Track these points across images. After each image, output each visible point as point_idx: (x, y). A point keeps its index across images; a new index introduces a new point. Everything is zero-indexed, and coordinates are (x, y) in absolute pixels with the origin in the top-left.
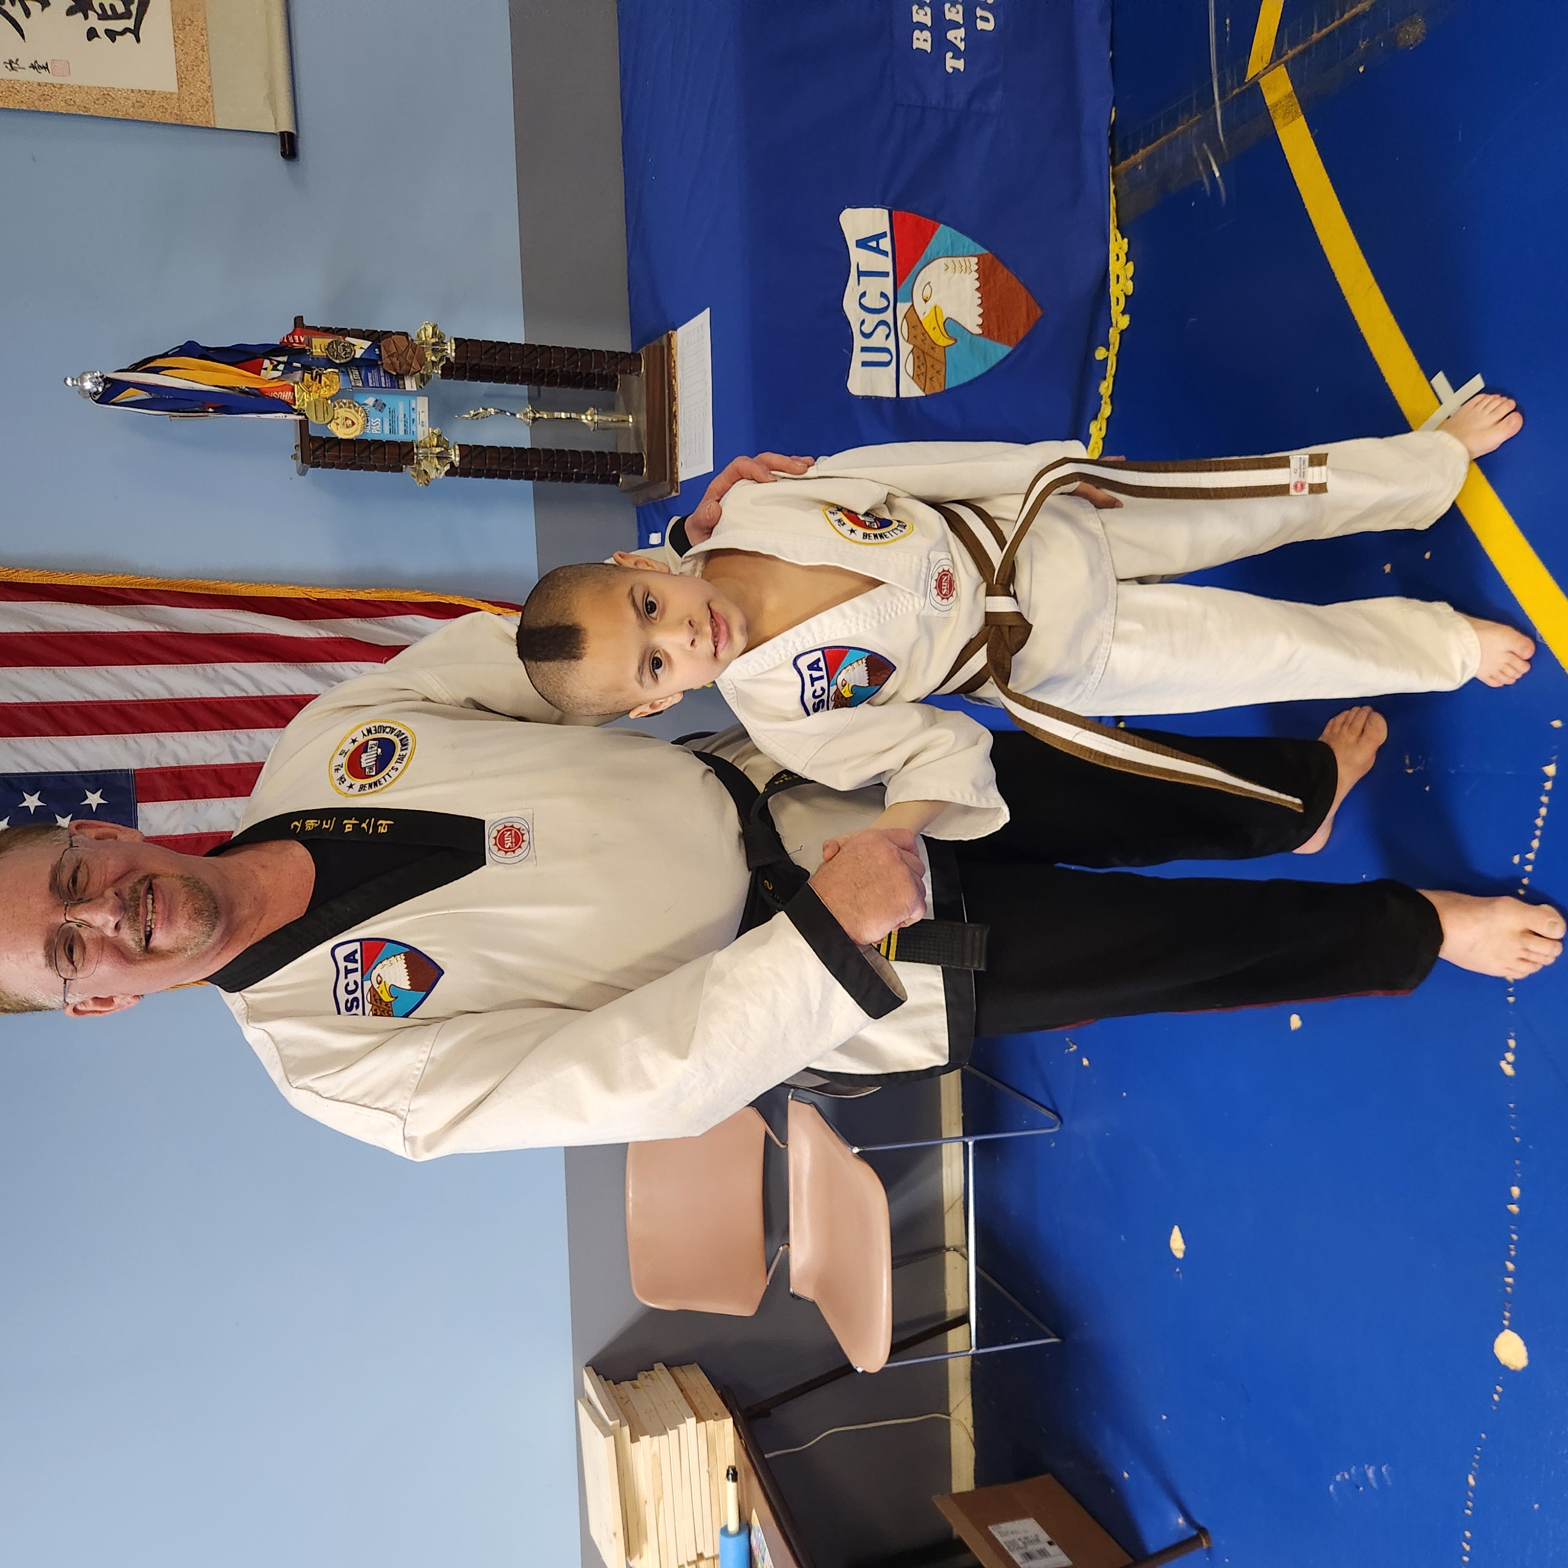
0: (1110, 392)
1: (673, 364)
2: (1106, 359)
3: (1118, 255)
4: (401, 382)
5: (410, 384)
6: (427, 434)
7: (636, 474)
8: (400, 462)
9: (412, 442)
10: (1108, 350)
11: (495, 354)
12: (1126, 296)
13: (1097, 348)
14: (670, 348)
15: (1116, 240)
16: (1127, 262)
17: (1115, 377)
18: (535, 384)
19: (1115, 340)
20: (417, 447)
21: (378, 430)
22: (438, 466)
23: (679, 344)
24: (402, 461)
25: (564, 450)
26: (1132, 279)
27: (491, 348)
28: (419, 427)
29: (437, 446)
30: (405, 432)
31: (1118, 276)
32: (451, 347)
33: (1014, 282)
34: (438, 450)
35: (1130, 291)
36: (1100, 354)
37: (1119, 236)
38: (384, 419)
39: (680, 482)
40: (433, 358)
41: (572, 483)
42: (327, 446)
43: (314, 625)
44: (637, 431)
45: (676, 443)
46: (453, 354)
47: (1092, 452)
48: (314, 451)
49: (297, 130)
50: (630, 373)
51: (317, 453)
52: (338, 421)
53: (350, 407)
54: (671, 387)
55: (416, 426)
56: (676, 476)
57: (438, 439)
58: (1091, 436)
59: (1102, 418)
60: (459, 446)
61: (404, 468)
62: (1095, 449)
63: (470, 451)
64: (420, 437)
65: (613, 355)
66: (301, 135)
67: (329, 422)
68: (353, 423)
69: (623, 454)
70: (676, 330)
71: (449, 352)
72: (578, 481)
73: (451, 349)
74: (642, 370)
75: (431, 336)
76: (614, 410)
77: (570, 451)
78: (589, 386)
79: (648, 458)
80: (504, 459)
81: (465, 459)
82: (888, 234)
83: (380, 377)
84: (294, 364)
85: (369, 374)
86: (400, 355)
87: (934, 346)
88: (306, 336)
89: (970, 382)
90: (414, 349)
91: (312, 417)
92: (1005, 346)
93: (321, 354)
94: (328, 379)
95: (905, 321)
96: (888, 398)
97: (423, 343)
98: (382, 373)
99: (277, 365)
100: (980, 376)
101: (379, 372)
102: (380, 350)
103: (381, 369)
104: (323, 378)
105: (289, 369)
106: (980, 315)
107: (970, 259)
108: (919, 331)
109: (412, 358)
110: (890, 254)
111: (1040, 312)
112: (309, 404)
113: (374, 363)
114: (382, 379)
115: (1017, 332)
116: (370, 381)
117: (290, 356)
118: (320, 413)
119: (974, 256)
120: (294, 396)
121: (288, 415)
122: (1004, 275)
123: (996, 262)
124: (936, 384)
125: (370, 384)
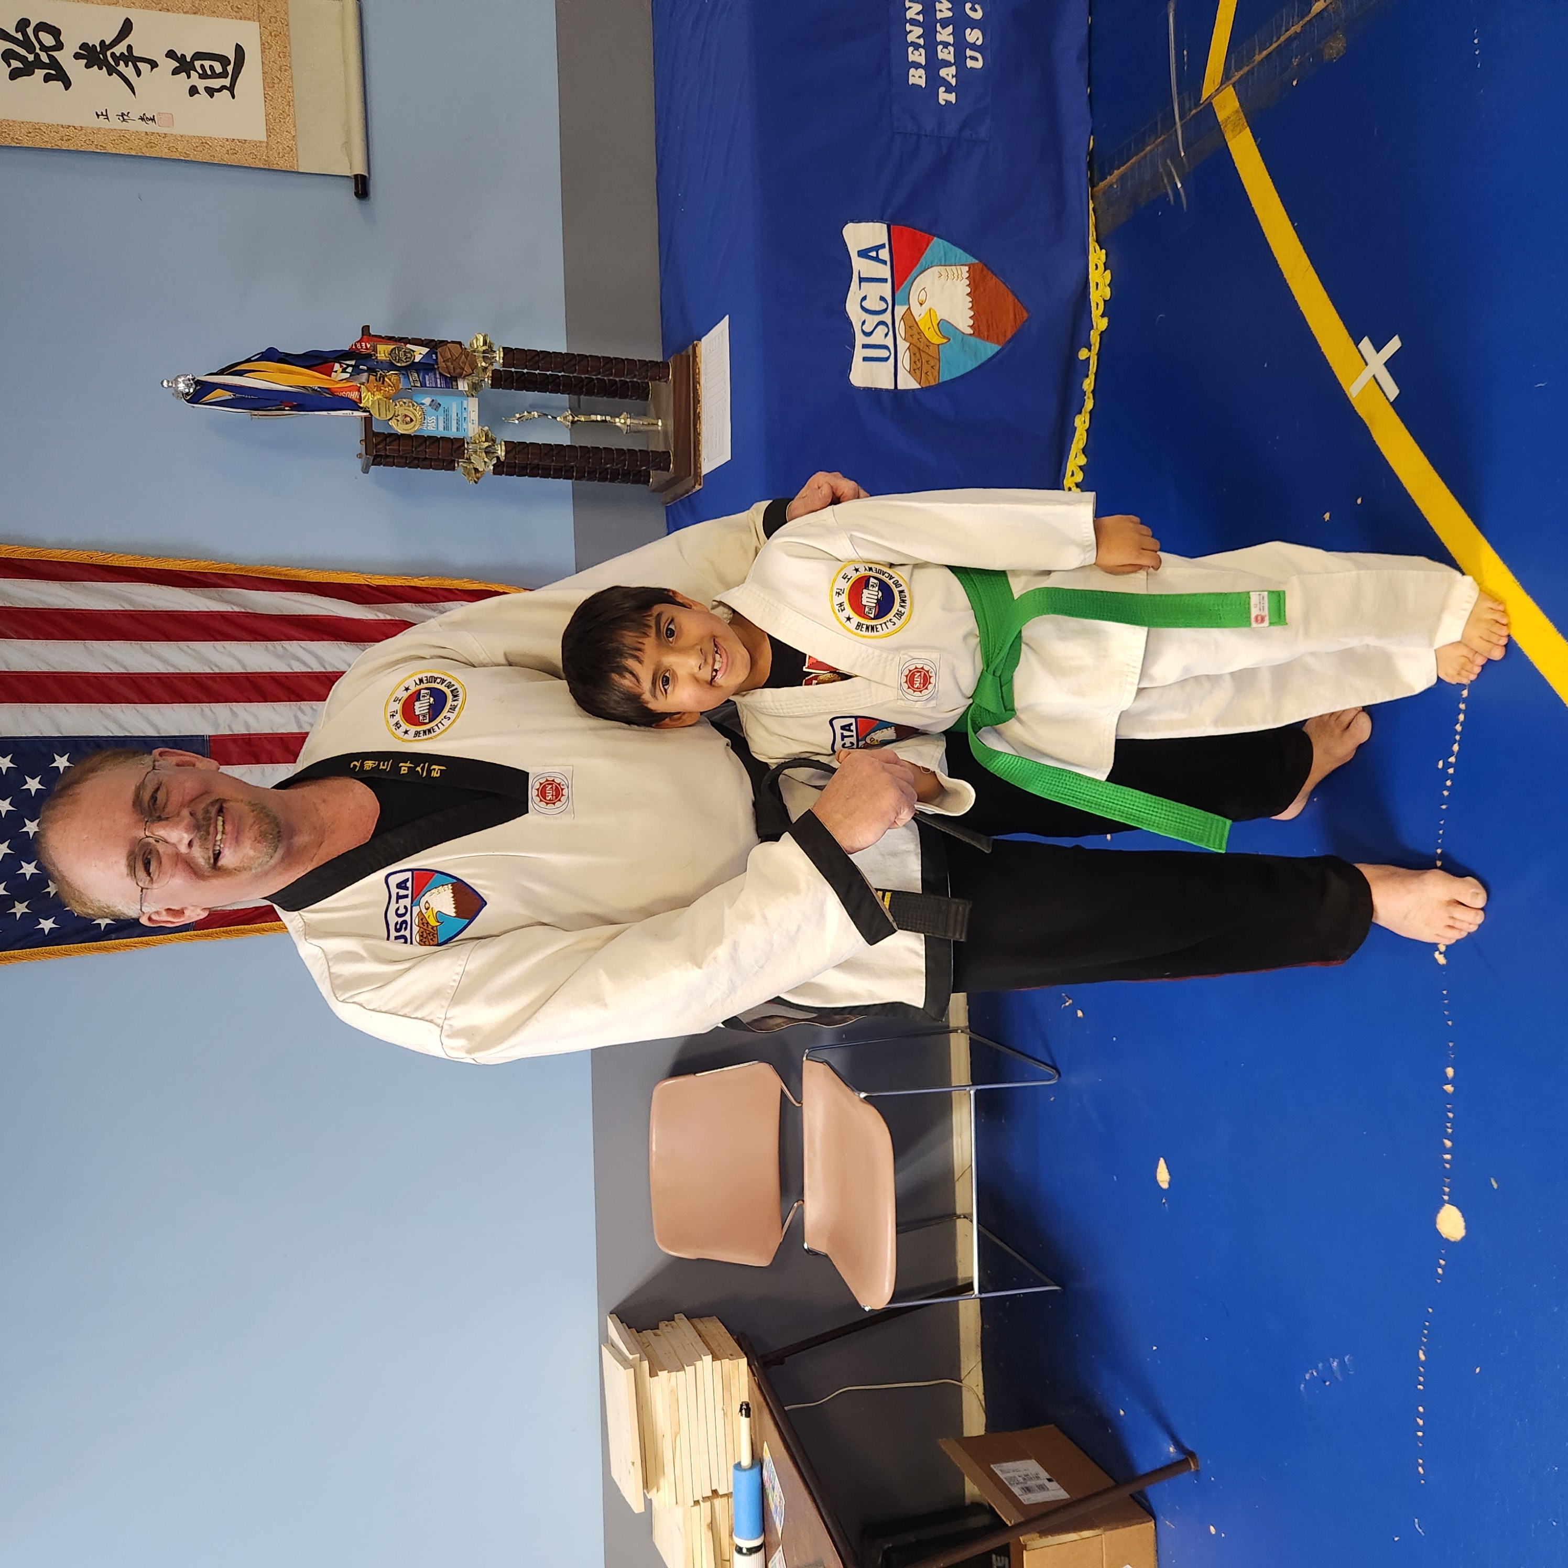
0: (1092, 389)
1: (697, 371)
2: (1089, 358)
3: (1096, 265)
4: (454, 383)
5: (463, 385)
6: (476, 431)
7: (663, 470)
8: (452, 455)
9: (463, 439)
10: (1090, 350)
11: (538, 362)
12: (1105, 301)
13: (1080, 349)
14: (695, 356)
15: (1095, 252)
16: (1105, 270)
17: (1096, 374)
18: (575, 394)
19: (1096, 340)
20: (468, 443)
21: (433, 426)
22: (486, 460)
23: (703, 352)
24: (454, 455)
25: (598, 448)
26: (1109, 285)
27: (535, 356)
28: (470, 424)
29: (486, 441)
30: (458, 429)
31: (1097, 284)
32: (500, 354)
33: (1003, 289)
34: (486, 444)
35: (1108, 297)
36: (1083, 354)
37: (1098, 248)
38: (439, 417)
39: (704, 473)
40: (484, 364)
41: (607, 483)
42: (388, 440)
43: (373, 609)
44: (665, 433)
45: (699, 440)
46: (501, 361)
47: (1078, 443)
48: (377, 445)
49: (369, 173)
50: (659, 380)
51: (379, 447)
52: (398, 418)
53: (409, 406)
54: (696, 391)
55: (467, 423)
56: (699, 470)
57: (487, 435)
58: (1076, 428)
59: (1086, 412)
60: (505, 442)
61: (456, 465)
62: (1080, 440)
63: (515, 448)
64: (471, 434)
65: (644, 363)
66: (372, 178)
67: (391, 419)
68: (412, 420)
69: (652, 451)
70: (700, 340)
71: (497, 359)
72: (612, 480)
73: (499, 356)
74: (670, 377)
75: (482, 344)
76: (645, 415)
77: (604, 448)
78: (624, 396)
79: (675, 456)
80: (546, 454)
81: (510, 455)
82: (887, 246)
83: (436, 378)
84: (361, 367)
85: (427, 377)
86: (454, 360)
87: (929, 344)
88: (372, 343)
89: (962, 376)
90: (467, 355)
91: (375, 414)
92: (993, 345)
93: (384, 358)
94: (390, 380)
95: (902, 322)
96: (887, 390)
97: (474, 351)
98: (438, 376)
99: (346, 368)
100: (972, 371)
101: (435, 374)
102: (437, 357)
103: (437, 372)
104: (386, 379)
105: (356, 371)
106: (970, 318)
107: (962, 267)
108: (915, 331)
109: (464, 363)
110: (889, 263)
111: (1026, 315)
112: (373, 402)
113: (431, 367)
114: (438, 380)
115: (1005, 332)
116: (427, 382)
117: (357, 360)
118: (383, 410)
119: (965, 265)
120: (360, 396)
121: (354, 412)
122: (993, 281)
123: (985, 269)
124: (930, 378)
125: (428, 385)
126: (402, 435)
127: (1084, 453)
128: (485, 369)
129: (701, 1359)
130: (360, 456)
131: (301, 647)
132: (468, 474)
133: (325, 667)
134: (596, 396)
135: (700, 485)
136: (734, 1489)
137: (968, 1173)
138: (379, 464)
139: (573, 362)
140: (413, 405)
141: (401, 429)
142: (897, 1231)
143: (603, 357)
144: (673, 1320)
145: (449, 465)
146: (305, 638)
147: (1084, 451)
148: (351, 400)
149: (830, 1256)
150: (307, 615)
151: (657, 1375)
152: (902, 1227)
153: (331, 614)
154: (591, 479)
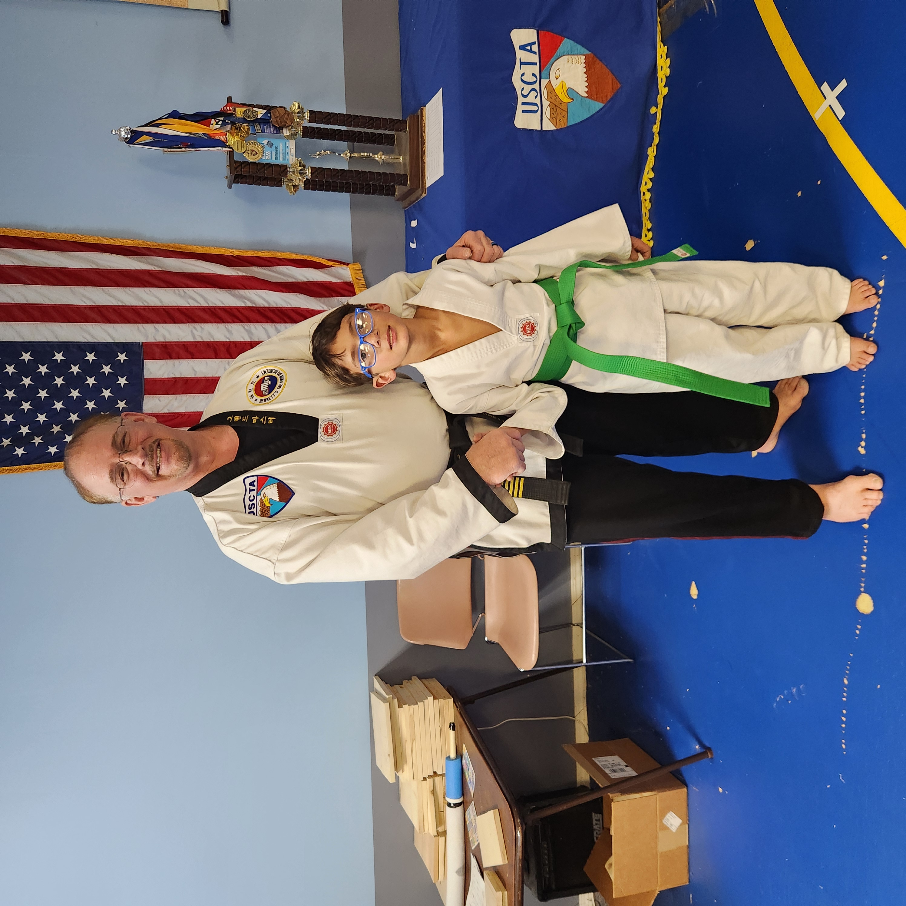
0: (658, 131)
1: (423, 125)
2: (656, 113)
3: (661, 55)
4: (281, 131)
5: (286, 132)
6: (294, 160)
7: (404, 185)
8: (280, 175)
9: (287, 165)
10: (657, 108)
11: (330, 119)
12: (666, 77)
13: (651, 108)
14: (422, 116)
15: (661, 47)
16: (667, 58)
17: (661, 122)
18: (351, 142)
19: (661, 101)
20: (289, 168)
21: (269, 157)
22: (300, 177)
23: (427, 113)
24: (282, 175)
25: (365, 171)
26: (669, 67)
27: (328, 115)
28: (290, 156)
29: (300, 166)
30: (283, 159)
31: (662, 67)
32: (307, 114)
33: (605, 70)
34: (300, 168)
35: (668, 74)
36: (653, 110)
37: (662, 45)
38: (273, 152)
39: (427, 187)
40: (298, 120)
41: (370, 195)
42: (243, 166)
43: (235, 269)
44: (405, 164)
45: (424, 167)
46: (308, 119)
47: (649, 164)
48: (236, 168)
49: (230, 9)
50: (401, 131)
51: (238, 169)
52: (249, 152)
53: (255, 145)
54: (422, 137)
55: (289, 156)
56: (424, 185)
57: (300, 163)
58: (648, 155)
59: (654, 145)
60: (311, 167)
61: (282, 184)
62: (650, 162)
63: (316, 171)
64: (291, 162)
65: (392, 120)
66: (231, 11)
67: (244, 152)
68: (256, 153)
69: (397, 174)
70: (425, 106)
71: (306, 117)
72: (373, 194)
73: (307, 115)
74: (407, 129)
75: (297, 108)
76: (393, 153)
77: (369, 172)
78: (380, 143)
79: (410, 176)
80: (334, 175)
81: (315, 174)
82: (537, 43)
83: (270, 128)
84: (227, 121)
85: (265, 127)
86: (281, 117)
87: (561, 102)
88: (233, 107)
89: (581, 122)
90: (288, 114)
91: (236, 150)
92: (600, 103)
93: (240, 116)
94: (244, 129)
95: (545, 89)
96: (536, 130)
97: (293, 112)
98: (272, 127)
99: (218, 122)
100: (586, 119)
101: (270, 126)
102: (271, 115)
103: (271, 125)
104: (241, 128)
105: (224, 123)
106: (586, 87)
107: (581, 56)
108: (553, 94)
109: (287, 119)
110: (537, 53)
111: (619, 86)
112: (234, 143)
113: (267, 121)
114: (272, 129)
115: (607, 96)
116: (265, 130)
117: (225, 117)
118: (240, 147)
119: (584, 55)
120: (227, 138)
121: (223, 148)
122: (599, 66)
123: (595, 58)
124: (562, 123)
125: (266, 132)
126: (251, 162)
127: (652, 171)
128: (298, 123)
129: (427, 699)
130: (226, 177)
131: (194, 291)
132: (289, 189)
133: (208, 304)
134: (364, 143)
135: (425, 193)
136: (446, 772)
137: (580, 599)
138: (238, 182)
139: (350, 120)
140: (257, 144)
141: (250, 159)
142: (539, 632)
143: (368, 117)
144: (411, 680)
145: (278, 183)
146: (197, 286)
147: (653, 169)
148: (221, 141)
149: (500, 644)
150: (198, 273)
151: (402, 707)
152: (542, 631)
153: (212, 272)
154: (361, 193)
